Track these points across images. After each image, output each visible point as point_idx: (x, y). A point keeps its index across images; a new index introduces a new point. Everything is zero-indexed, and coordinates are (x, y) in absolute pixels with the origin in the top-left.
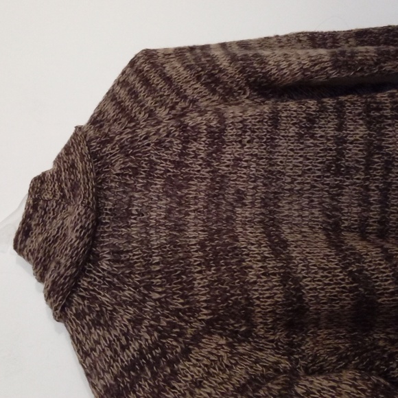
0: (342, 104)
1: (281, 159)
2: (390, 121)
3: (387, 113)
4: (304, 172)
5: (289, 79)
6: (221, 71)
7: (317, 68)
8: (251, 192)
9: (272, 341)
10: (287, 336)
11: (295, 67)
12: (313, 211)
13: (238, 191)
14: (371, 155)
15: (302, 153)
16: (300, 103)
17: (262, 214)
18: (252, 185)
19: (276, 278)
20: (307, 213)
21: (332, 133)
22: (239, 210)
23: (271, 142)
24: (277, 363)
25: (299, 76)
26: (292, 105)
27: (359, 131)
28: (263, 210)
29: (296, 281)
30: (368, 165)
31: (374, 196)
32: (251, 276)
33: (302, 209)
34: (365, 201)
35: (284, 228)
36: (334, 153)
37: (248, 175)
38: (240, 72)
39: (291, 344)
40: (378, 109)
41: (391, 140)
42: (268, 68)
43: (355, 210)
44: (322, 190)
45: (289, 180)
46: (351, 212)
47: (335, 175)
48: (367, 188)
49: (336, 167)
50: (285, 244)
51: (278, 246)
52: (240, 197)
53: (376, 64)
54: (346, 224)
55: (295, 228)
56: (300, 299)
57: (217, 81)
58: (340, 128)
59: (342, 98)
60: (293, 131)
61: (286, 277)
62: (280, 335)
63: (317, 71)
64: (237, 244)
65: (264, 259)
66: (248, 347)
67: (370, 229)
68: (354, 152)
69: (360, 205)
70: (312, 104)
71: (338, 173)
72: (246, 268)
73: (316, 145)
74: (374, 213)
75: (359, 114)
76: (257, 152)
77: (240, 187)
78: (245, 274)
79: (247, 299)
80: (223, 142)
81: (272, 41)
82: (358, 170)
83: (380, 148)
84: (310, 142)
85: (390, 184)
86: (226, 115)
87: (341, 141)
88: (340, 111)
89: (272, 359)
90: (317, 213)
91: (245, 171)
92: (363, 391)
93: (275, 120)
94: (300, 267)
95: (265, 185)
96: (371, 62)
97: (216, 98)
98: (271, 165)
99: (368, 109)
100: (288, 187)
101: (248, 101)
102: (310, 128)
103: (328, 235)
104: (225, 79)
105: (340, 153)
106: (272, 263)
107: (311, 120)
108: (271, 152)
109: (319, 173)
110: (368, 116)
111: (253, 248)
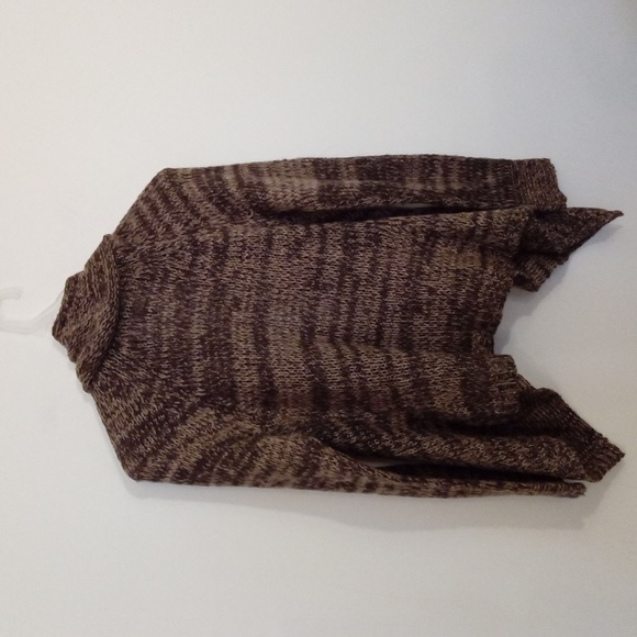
0: (325, 231)
1: (272, 273)
2: (362, 248)
3: (362, 240)
4: (289, 286)
5: (284, 208)
6: (230, 195)
7: (306, 201)
8: (246, 299)
9: (251, 415)
10: (263, 411)
11: (289, 198)
12: (295, 317)
13: (235, 298)
14: (343, 275)
15: (289, 270)
16: (291, 228)
17: (253, 317)
18: (247, 293)
19: (254, 368)
20: (289, 318)
21: (315, 255)
22: (234, 313)
23: (265, 260)
24: (252, 430)
25: (292, 206)
26: (284, 229)
27: (335, 254)
28: (254, 315)
29: (269, 370)
30: (341, 284)
31: (344, 308)
32: (236, 366)
33: (286, 315)
34: (336, 312)
35: (270, 330)
36: (315, 272)
37: (244, 286)
38: (245, 197)
39: (265, 418)
40: (355, 237)
41: (360, 264)
42: (268, 196)
43: (328, 318)
44: (303, 301)
45: (277, 291)
46: (324, 319)
47: (314, 289)
48: (338, 302)
49: (315, 283)
50: (266, 342)
51: (261, 342)
52: (237, 303)
53: (357, 199)
54: (319, 329)
55: (279, 330)
56: (271, 383)
57: (226, 203)
58: (321, 251)
59: (327, 225)
60: (283, 251)
61: (261, 367)
62: (257, 410)
63: (306, 204)
64: (229, 341)
65: (248, 353)
66: (232, 417)
67: (337, 334)
68: (331, 273)
69: (331, 315)
70: (301, 230)
71: (316, 288)
72: (234, 359)
73: (300, 264)
74: (342, 322)
75: (339, 241)
76: (253, 266)
77: (237, 295)
78: (233, 363)
79: (233, 382)
80: (226, 257)
81: (279, 165)
82: (332, 286)
83: (351, 270)
84: (296, 261)
85: (356, 299)
86: (230, 234)
87: (321, 262)
88: (323, 235)
89: (250, 427)
90: (297, 318)
91: (242, 282)
92: (301, 445)
93: (269, 241)
94: (274, 360)
95: (257, 294)
96: (353, 197)
97: (224, 217)
98: (263, 278)
99: (346, 236)
100: (276, 297)
101: (252, 221)
102: (298, 250)
103: (303, 337)
104: (233, 201)
105: (319, 272)
106: (254, 356)
107: (298, 243)
108: (264, 268)
109: (301, 287)
110: (346, 242)
111: (241, 344)
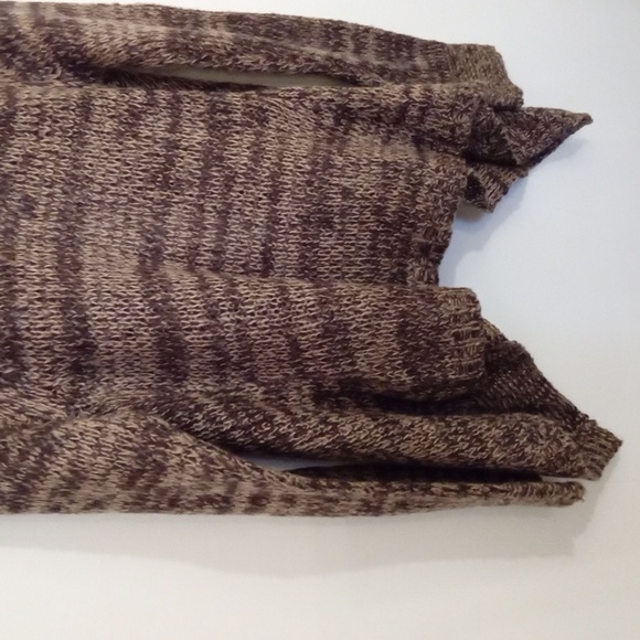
0: (179, 100)
1: (90, 160)
2: (239, 128)
3: (237, 117)
4: (120, 181)
5: (109, 60)
7: (146, 47)
8: (44, 200)
9: (50, 388)
10: (72, 383)
11: (118, 42)
12: (130, 231)
13: (26, 198)
14: (208, 166)
15: (119, 156)
16: (122, 92)
17: (57, 229)
18: (48, 190)
19: (54, 305)
20: (119, 234)
21: (162, 134)
22: (24, 222)
23: (78, 137)
24: (49, 413)
25: (123, 56)
26: (112, 93)
27: (197, 135)
28: (59, 225)
29: (81, 309)
30: (204, 181)
31: (211, 219)
32: (21, 302)
33: (114, 229)
34: (198, 226)
35: (87, 250)
36: (162, 160)
37: (42, 177)
38: (46, 41)
39: (76, 394)
40: (227, 112)
41: (235, 151)
42: (84, 39)
43: (184, 234)
44: (143, 206)
45: (99, 189)
46: (178, 234)
47: (162, 188)
48: (201, 208)
49: (163, 178)
50: (78, 266)
51: (68, 266)
52: (29, 206)
53: (229, 55)
54: (170, 250)
55: (102, 251)
56: (85, 331)
57: (14, 51)
58: (173, 128)
59: (182, 93)
60: (109, 126)
61: (66, 305)
62: (62, 382)
63: (147, 52)
64: (11, 263)
65: (45, 281)
66: (13, 393)
67: (200, 260)
68: (189, 163)
69: (191, 229)
70: (139, 94)
71: (165, 185)
72: (16, 291)
73: (139, 148)
74: (208, 240)
75: (201, 115)
76: (58, 148)
77: (29, 192)
78: (14, 298)
79: (13, 329)
80: (11, 131)
81: (107, 10)
82: (191, 184)
83: (221, 158)
84: (131, 143)
85: (230, 206)
86: (18, 96)
87: (173, 145)
88: (175, 107)
89: (44, 408)
90: (132, 233)
91: (38, 171)
92: (133, 430)
93: (85, 108)
94: (89, 293)
95: (65, 193)
96: (223, 51)
97: (11, 72)
98: (75, 167)
99: (213, 109)
100: (97, 197)
101: (58, 83)
102: (133, 125)
103: (143, 263)
104: (25, 48)
105: (170, 162)
106: (54, 287)
107: (135, 114)
108: (78, 151)
109: (140, 184)
110: (212, 118)
111: (32, 268)
